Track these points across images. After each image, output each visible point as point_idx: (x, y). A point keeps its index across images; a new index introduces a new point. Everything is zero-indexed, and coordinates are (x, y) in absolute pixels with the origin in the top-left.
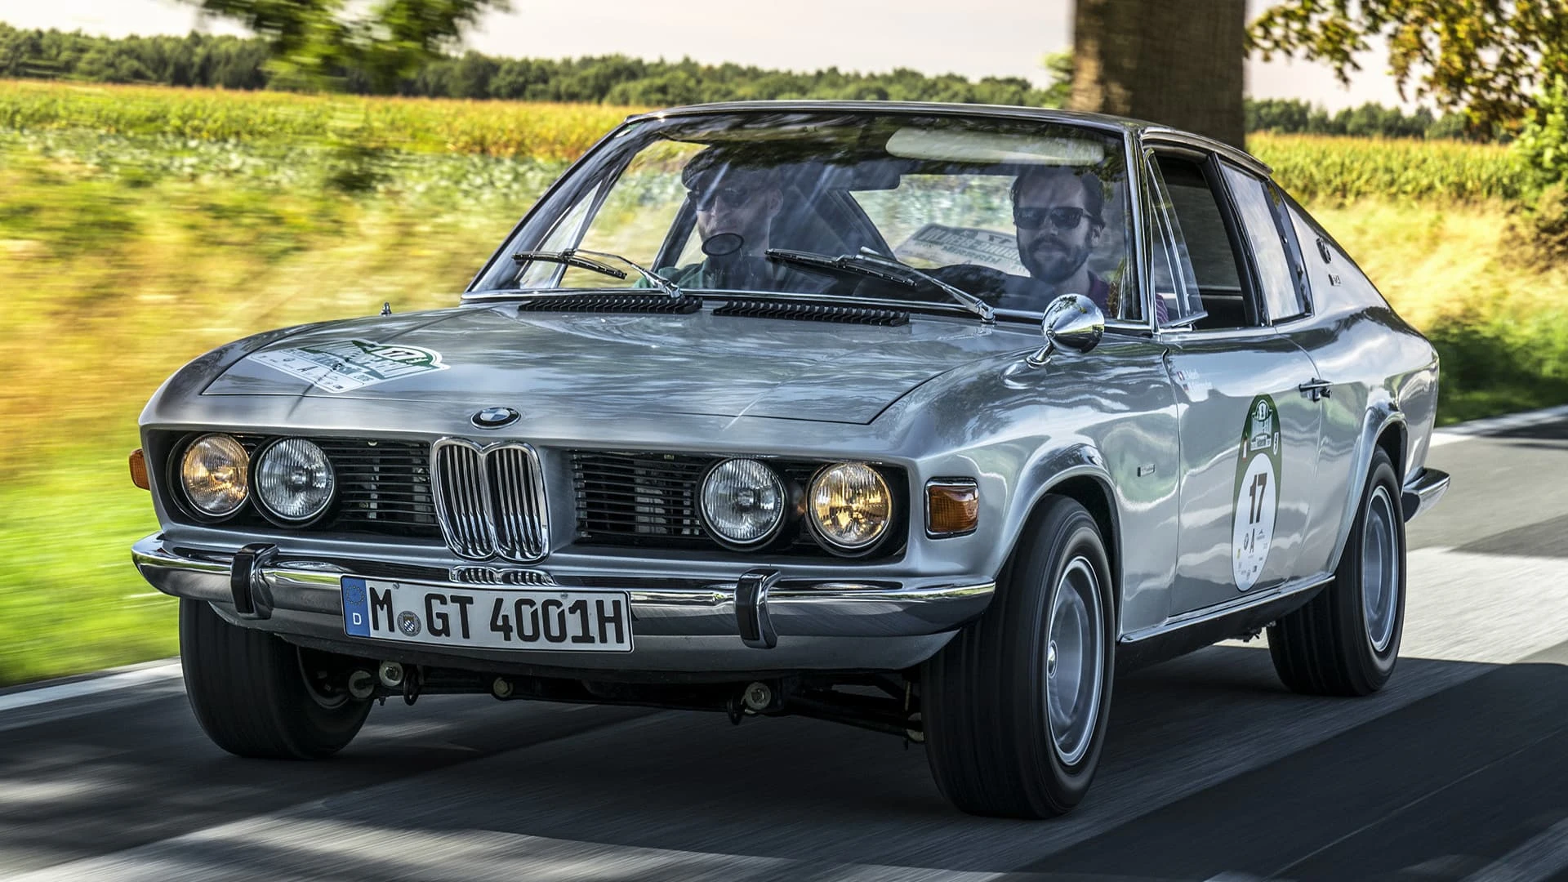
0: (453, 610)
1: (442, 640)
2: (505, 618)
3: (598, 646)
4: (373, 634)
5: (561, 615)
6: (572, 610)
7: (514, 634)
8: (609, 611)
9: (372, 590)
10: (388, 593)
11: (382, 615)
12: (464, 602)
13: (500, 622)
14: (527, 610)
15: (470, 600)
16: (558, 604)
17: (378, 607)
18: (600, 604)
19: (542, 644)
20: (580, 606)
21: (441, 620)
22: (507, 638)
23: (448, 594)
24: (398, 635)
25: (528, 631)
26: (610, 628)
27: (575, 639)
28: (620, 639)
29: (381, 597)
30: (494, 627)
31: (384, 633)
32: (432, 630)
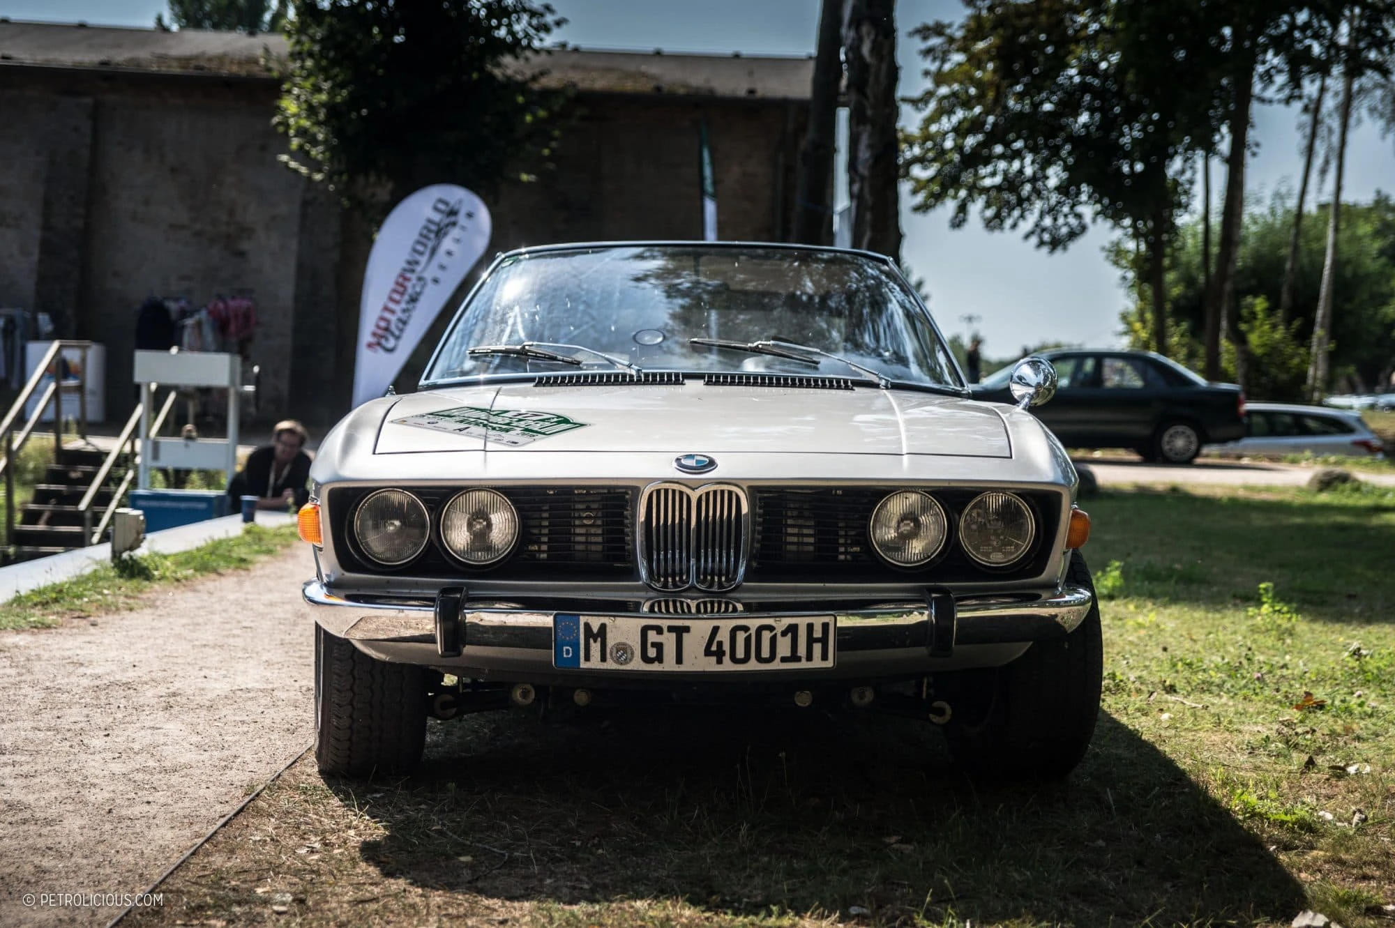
0: (669, 640)
1: (655, 667)
2: (720, 644)
3: (804, 665)
4: (584, 665)
5: (773, 641)
6: (784, 634)
7: (727, 658)
8: (818, 633)
9: (587, 626)
10: (603, 627)
11: (595, 647)
12: (680, 631)
13: (714, 648)
14: (741, 636)
15: (687, 629)
16: (771, 628)
17: (592, 641)
18: (810, 627)
19: (753, 665)
20: (793, 629)
21: (655, 650)
22: (720, 662)
23: (665, 624)
24: (610, 665)
25: (740, 654)
26: (817, 648)
27: (784, 660)
28: (825, 657)
29: (595, 630)
30: (708, 652)
31: (595, 663)
32: (645, 658)
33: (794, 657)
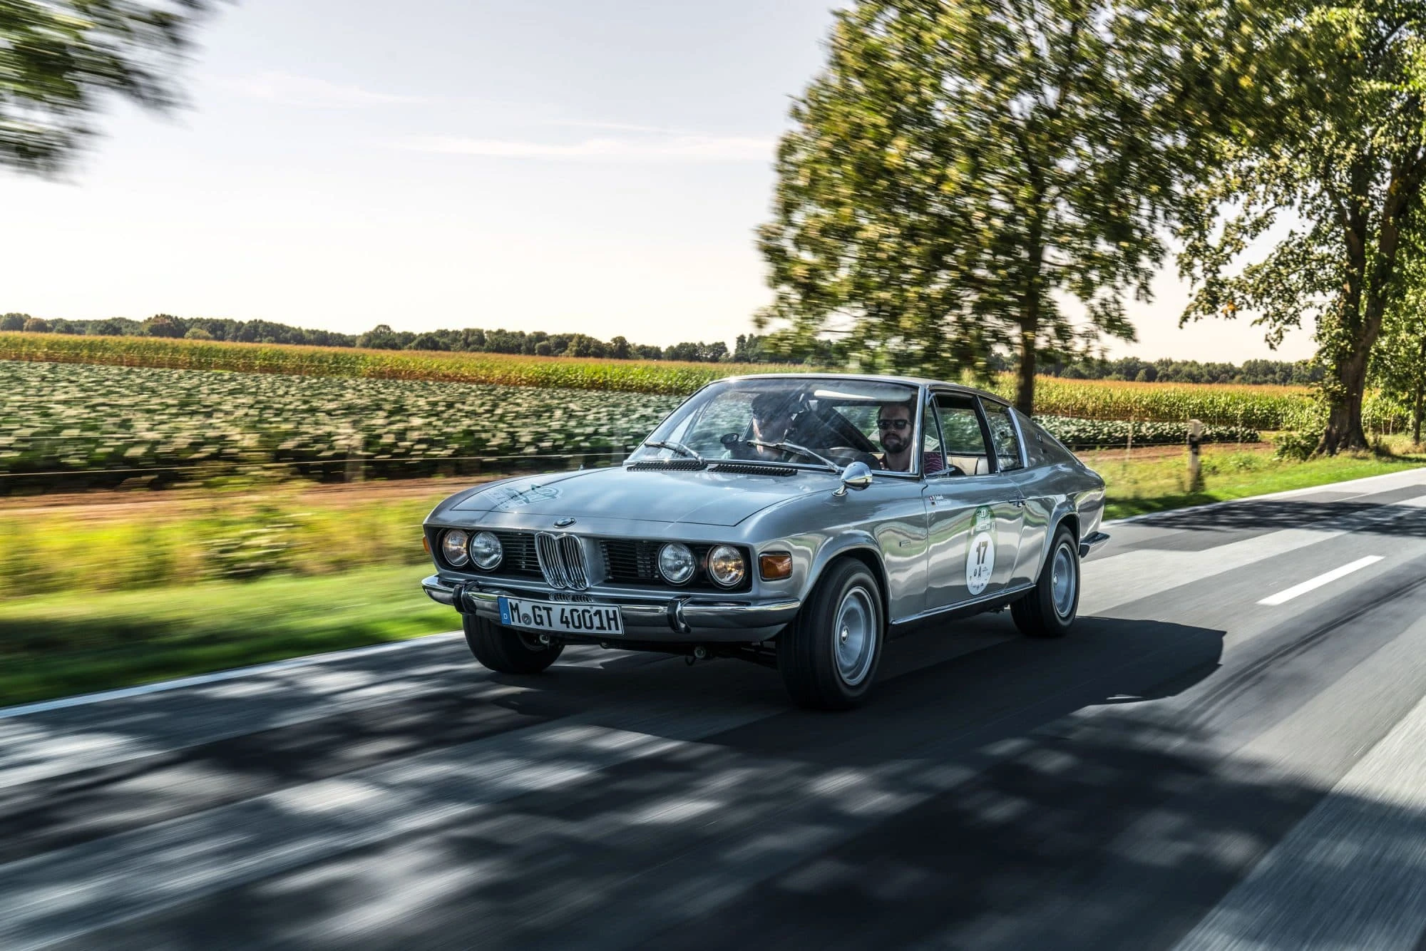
0: (544, 613)
1: (541, 627)
2: (567, 617)
3: (607, 632)
4: (513, 623)
5: (590, 617)
6: (595, 614)
7: (571, 625)
8: (611, 616)
9: (511, 603)
10: (517, 603)
11: (516, 615)
12: (548, 610)
13: (564, 620)
14: (575, 614)
15: (550, 609)
16: (589, 611)
17: (514, 611)
18: (607, 612)
19: (583, 629)
20: (599, 612)
21: (539, 618)
22: (568, 627)
23: (541, 605)
24: (523, 624)
25: (577, 624)
26: (613, 623)
27: (598, 628)
28: (617, 629)
29: (514, 605)
30: (562, 622)
31: (517, 623)
32: (536, 623)
33: (602, 628)
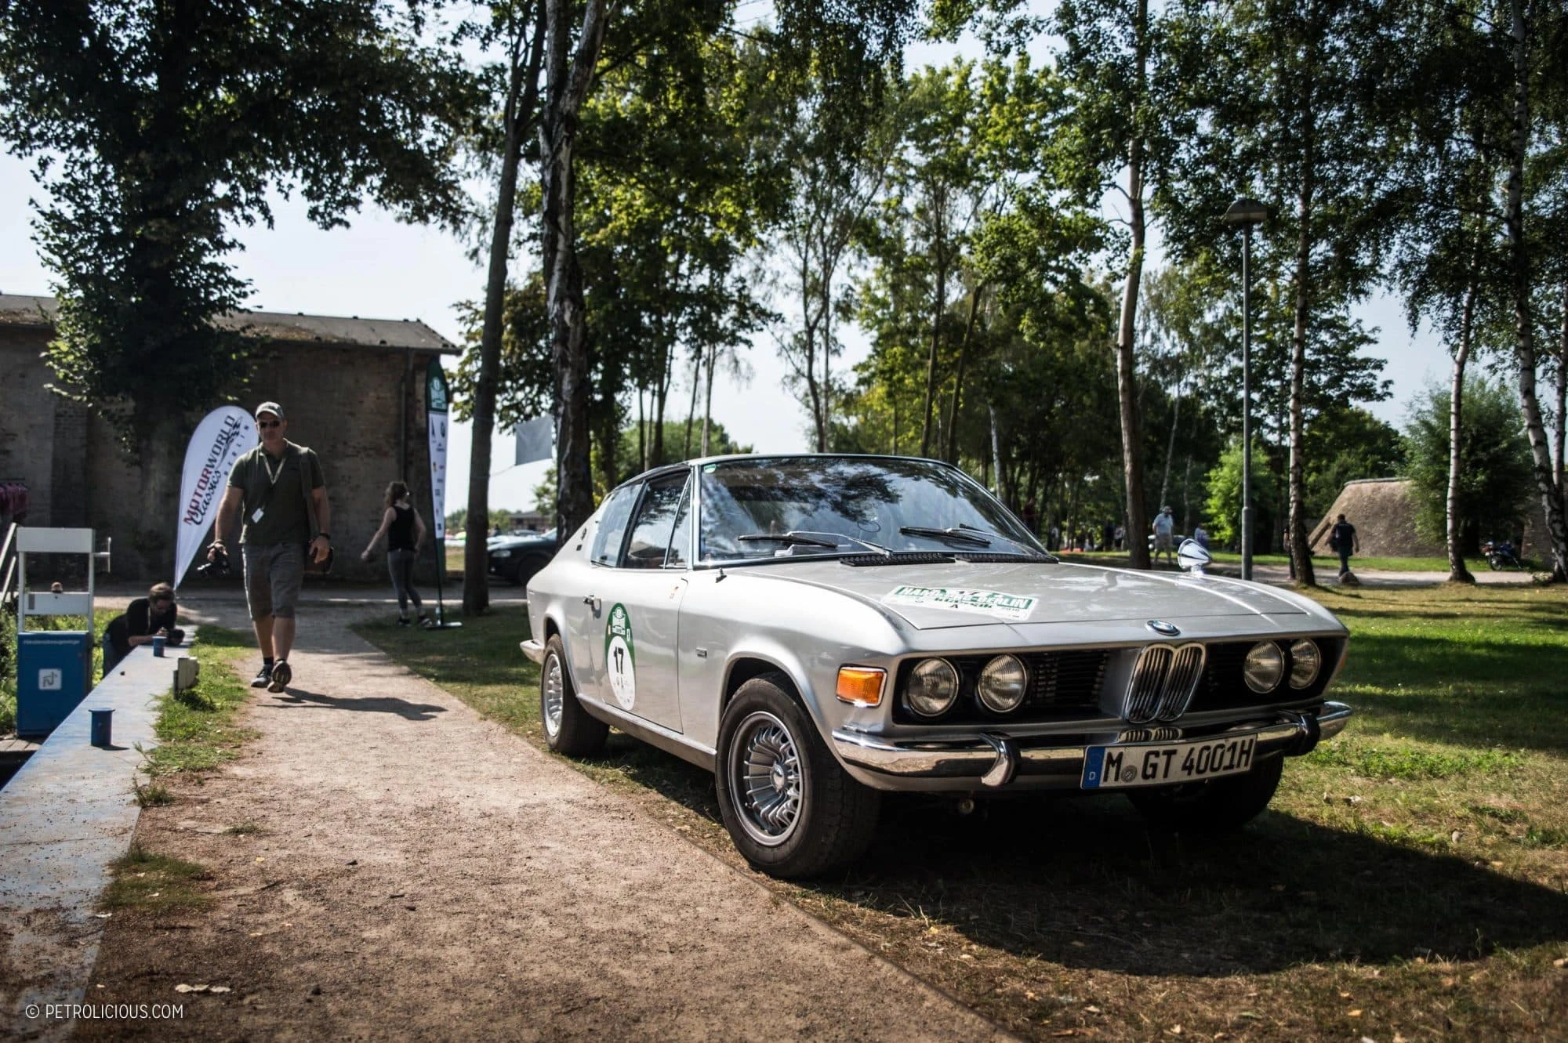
0: (1162, 761)
1: (1150, 782)
2: (1192, 761)
3: (1235, 770)
4: (1102, 784)
5: (1222, 755)
6: (1228, 748)
7: (1194, 771)
8: (1246, 747)
9: (1110, 755)
10: (1121, 755)
11: (1113, 770)
12: (1170, 754)
13: (1188, 764)
14: (1204, 754)
15: (1174, 752)
16: (1222, 746)
17: (1111, 766)
18: (1243, 743)
19: (1207, 773)
20: (1234, 745)
21: (1152, 768)
22: (1190, 773)
23: (1161, 749)
24: (1121, 783)
25: (1202, 767)
26: (1243, 758)
27: (1226, 768)
28: (1246, 764)
29: (1115, 757)
30: (1184, 768)
31: (1111, 783)
32: (1145, 776)
33: (1230, 766)
